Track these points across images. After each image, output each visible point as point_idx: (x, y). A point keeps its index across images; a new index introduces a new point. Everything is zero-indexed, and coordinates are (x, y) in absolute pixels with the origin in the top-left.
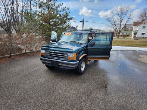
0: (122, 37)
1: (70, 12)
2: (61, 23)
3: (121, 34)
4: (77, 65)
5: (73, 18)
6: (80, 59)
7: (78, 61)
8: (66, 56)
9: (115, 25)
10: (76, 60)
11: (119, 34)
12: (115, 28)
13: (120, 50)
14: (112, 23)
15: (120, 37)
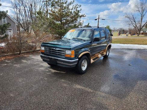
0: (143, 35)
1: (81, 9)
2: (72, 21)
3: (142, 32)
4: (76, 63)
5: (84, 16)
6: (80, 56)
7: (78, 59)
8: (64, 53)
9: (135, 22)
10: (74, 58)
11: (139, 31)
12: (134, 25)
13: (137, 49)
14: (132, 20)
15: (141, 35)
